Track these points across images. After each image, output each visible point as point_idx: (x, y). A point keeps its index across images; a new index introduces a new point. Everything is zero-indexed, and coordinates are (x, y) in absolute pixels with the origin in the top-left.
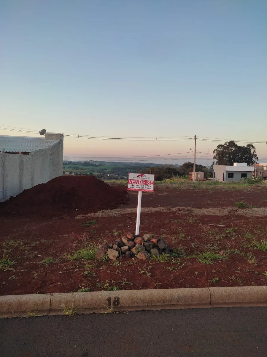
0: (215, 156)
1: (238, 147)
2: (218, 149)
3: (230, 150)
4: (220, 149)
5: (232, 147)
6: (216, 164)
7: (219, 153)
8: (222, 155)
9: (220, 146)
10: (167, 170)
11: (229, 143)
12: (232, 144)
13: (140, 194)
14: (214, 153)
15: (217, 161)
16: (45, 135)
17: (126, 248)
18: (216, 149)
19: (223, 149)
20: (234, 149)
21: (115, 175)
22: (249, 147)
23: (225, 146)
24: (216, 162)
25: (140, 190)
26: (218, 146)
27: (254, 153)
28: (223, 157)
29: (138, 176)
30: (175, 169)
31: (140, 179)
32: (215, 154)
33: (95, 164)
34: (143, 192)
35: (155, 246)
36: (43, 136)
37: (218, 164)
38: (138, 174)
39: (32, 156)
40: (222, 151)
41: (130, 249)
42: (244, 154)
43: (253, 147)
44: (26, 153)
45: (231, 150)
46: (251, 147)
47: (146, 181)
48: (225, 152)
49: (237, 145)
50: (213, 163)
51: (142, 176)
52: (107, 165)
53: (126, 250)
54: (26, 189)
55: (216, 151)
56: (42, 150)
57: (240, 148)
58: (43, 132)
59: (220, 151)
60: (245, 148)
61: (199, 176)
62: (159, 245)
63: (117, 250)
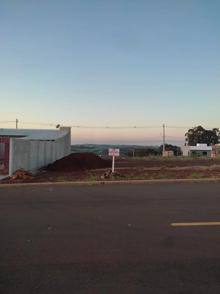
0: (186, 138)
1: (205, 131)
2: (189, 133)
3: (198, 133)
4: (191, 133)
5: (200, 131)
6: (188, 145)
7: (190, 136)
8: (192, 137)
9: (190, 130)
10: (147, 150)
11: (198, 127)
12: (200, 128)
13: (114, 157)
14: (185, 136)
15: (188, 142)
16: (59, 128)
17: (107, 175)
18: (187, 132)
19: (193, 132)
20: (202, 132)
21: (106, 155)
22: (214, 131)
23: (195, 130)
24: (187, 144)
25: (114, 156)
26: (188, 131)
27: (219, 135)
28: (193, 139)
29: (113, 150)
30: (154, 150)
31: (114, 151)
32: (187, 137)
33: (89, 147)
34: (115, 156)
35: (118, 175)
36: (58, 129)
37: (189, 145)
38: (113, 149)
39: (56, 142)
40: (192, 134)
41: (109, 176)
42: (211, 136)
43: (218, 131)
44: (53, 140)
45: (200, 133)
46: (216, 131)
47: (116, 152)
48: (194, 135)
49: (204, 129)
50: (185, 144)
51: (114, 149)
52: (99, 147)
53: (107, 176)
54: (57, 160)
55: (187, 134)
56: (61, 138)
57: (207, 132)
58: (58, 126)
59: (190, 134)
60: (211, 131)
61: (170, 154)
62: (120, 175)
63: (104, 176)
